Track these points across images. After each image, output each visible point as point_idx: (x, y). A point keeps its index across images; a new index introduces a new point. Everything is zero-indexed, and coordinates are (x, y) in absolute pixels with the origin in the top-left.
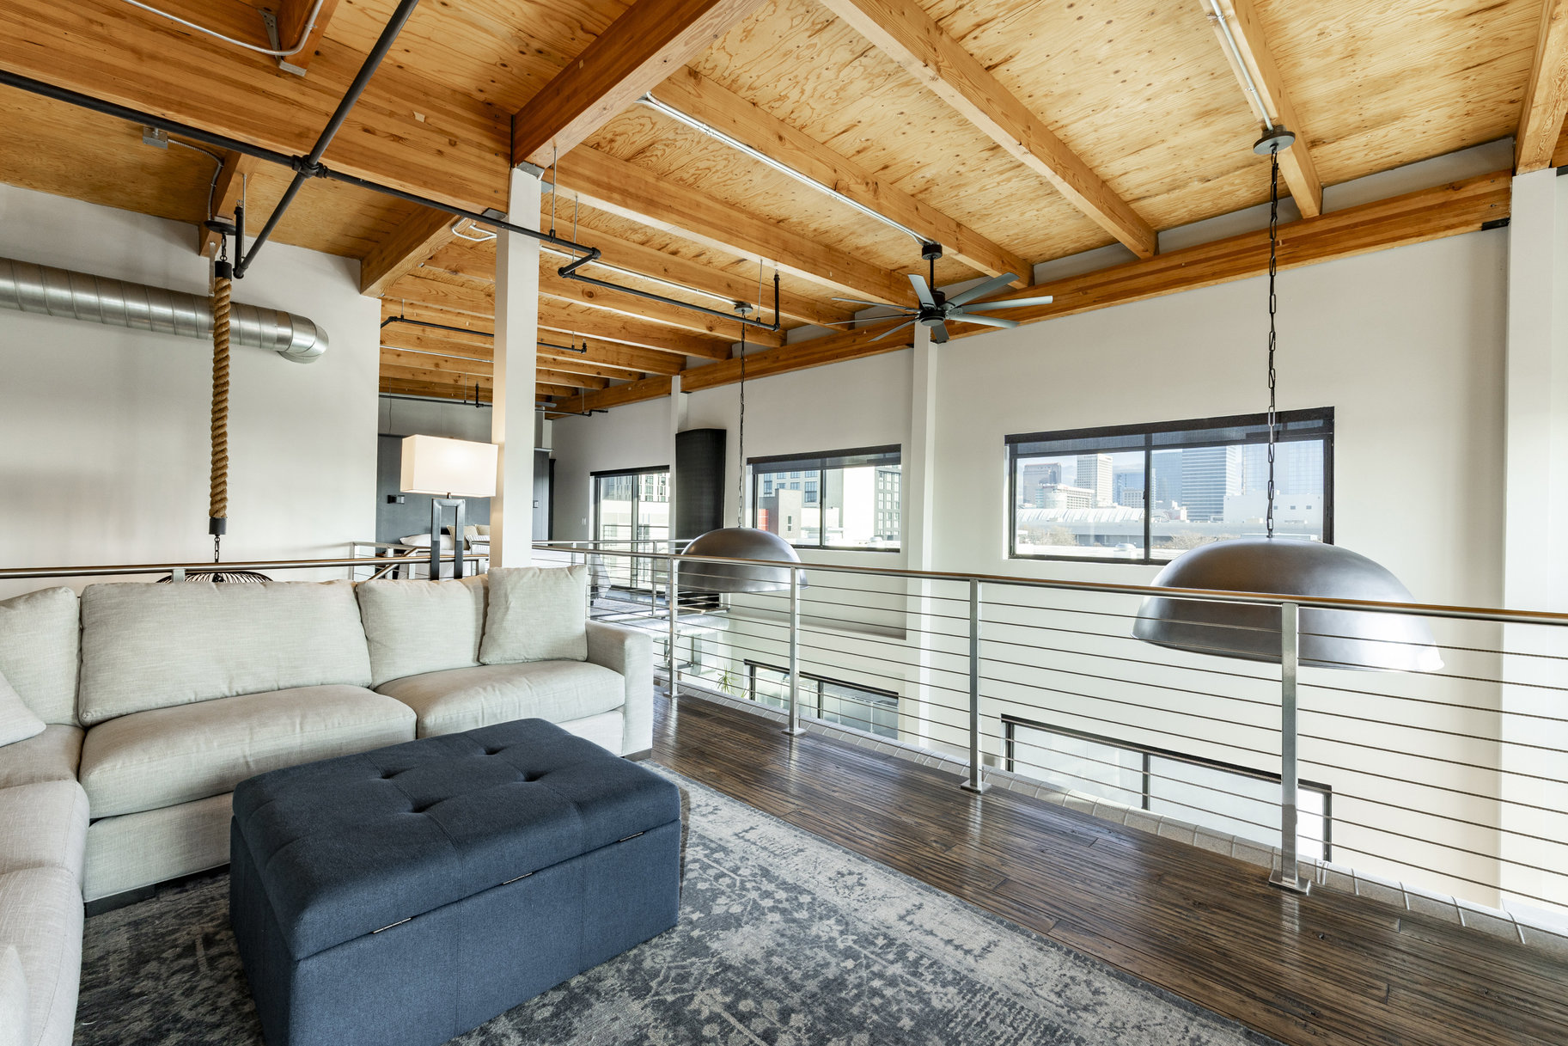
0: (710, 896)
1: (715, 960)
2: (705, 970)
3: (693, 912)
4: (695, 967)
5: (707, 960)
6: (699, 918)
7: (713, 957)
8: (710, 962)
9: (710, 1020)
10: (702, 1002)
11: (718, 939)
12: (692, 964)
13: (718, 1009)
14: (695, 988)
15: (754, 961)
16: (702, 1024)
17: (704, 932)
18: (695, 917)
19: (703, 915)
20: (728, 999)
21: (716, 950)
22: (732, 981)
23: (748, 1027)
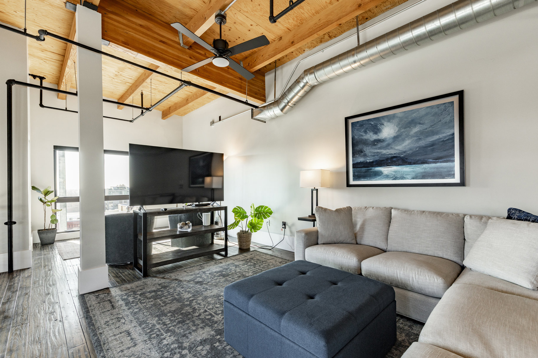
0: (209, 355)
1: (214, 328)
2: (218, 325)
3: (218, 346)
4: (221, 326)
5: (217, 328)
6: (216, 343)
7: (214, 329)
8: (216, 327)
9: (219, 314)
10: (220, 317)
11: (211, 335)
12: (221, 327)
13: (216, 316)
14: (222, 321)
15: (201, 328)
16: (221, 313)
17: (215, 337)
18: (218, 344)
19: (214, 345)
20: (213, 318)
21: (213, 331)
22: (210, 322)
23: (210, 313)
